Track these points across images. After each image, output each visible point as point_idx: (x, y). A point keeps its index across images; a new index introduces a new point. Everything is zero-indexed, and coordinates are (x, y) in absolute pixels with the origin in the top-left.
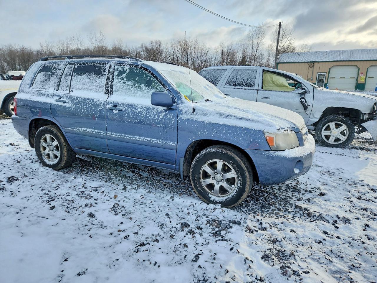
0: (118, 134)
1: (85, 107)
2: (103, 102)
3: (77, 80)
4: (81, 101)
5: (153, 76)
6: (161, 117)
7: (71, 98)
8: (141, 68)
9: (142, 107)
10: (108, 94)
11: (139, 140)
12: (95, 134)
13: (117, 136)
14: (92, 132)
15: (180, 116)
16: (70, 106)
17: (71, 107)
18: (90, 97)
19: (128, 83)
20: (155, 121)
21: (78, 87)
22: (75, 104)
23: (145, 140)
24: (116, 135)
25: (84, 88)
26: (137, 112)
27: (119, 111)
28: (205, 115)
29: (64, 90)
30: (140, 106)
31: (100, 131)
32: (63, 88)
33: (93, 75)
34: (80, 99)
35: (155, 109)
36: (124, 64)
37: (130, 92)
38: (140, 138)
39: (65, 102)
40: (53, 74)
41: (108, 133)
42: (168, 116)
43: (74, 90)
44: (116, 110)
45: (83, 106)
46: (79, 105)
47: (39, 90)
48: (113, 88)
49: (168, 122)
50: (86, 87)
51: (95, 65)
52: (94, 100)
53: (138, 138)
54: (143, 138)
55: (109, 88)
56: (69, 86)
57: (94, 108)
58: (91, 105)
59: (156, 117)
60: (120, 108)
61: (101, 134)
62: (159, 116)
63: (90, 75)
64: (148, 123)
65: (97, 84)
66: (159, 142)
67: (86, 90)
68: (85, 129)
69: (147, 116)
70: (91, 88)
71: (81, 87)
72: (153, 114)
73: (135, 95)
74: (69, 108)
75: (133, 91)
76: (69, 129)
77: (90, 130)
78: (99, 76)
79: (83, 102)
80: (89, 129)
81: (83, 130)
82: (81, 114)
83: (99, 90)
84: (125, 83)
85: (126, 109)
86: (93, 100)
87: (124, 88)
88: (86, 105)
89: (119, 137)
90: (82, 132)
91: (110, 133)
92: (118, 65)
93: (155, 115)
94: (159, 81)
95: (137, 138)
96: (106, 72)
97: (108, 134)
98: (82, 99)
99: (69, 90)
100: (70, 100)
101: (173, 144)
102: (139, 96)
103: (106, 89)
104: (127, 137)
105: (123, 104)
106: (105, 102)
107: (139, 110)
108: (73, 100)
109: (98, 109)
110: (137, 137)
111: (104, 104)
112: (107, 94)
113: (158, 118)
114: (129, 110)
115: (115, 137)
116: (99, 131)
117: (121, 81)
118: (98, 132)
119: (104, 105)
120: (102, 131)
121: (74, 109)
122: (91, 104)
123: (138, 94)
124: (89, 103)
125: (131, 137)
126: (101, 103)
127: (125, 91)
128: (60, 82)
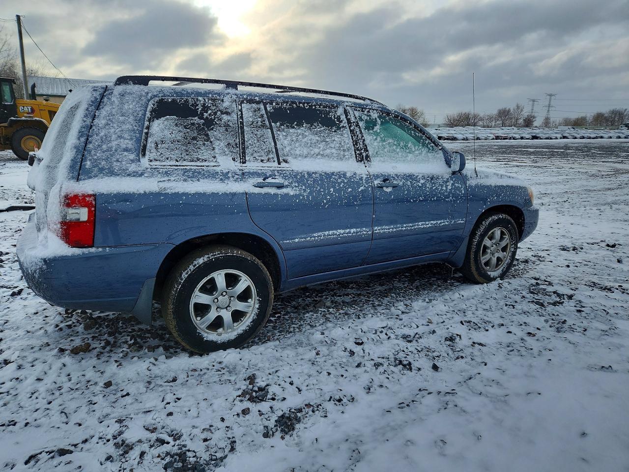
0: (392, 227)
1: (332, 190)
2: (365, 177)
3: (289, 138)
4: (322, 180)
5: (418, 130)
6: (449, 187)
7: (296, 176)
8: (396, 117)
9: (424, 178)
10: (363, 162)
11: (424, 228)
12: (353, 236)
13: (391, 230)
14: (346, 235)
15: (468, 183)
16: (298, 193)
17: (300, 195)
18: (336, 170)
19: (388, 141)
20: (444, 195)
21: (298, 152)
22: (309, 186)
23: (431, 225)
24: (389, 229)
25: (312, 153)
26: (420, 185)
27: (394, 187)
28: (487, 177)
29: (262, 161)
30: (420, 176)
31: (361, 228)
32: (259, 156)
33: (320, 128)
34: (318, 175)
35: (440, 177)
36: (368, 110)
37: (396, 155)
38: (422, 225)
39: (280, 187)
40: (210, 123)
41: (376, 228)
42: (457, 185)
43: (289, 159)
44: (387, 187)
45: (329, 189)
46: (319, 188)
47: (177, 163)
48: (367, 151)
49: (458, 192)
50: (316, 151)
51: (314, 107)
52: (348, 175)
53: (421, 225)
54: (427, 223)
55: (362, 151)
56: (274, 150)
57: (350, 190)
58: (343, 184)
59: (444, 188)
60: (395, 182)
61: (363, 234)
62: (447, 186)
63: (313, 127)
64: (435, 199)
65: (338, 145)
66: (447, 223)
67: (319, 157)
68: (331, 232)
69: (434, 188)
70: (328, 151)
71: (305, 152)
72: (440, 185)
73: (404, 161)
74: (296, 196)
75: (400, 154)
76: (297, 240)
77: (342, 231)
78: (333, 130)
79: (326, 180)
80: (339, 231)
81: (329, 235)
82: (325, 204)
83: (344, 156)
84: (384, 141)
85: (403, 183)
86: (345, 175)
87: (386, 150)
88: (334, 187)
89: (395, 230)
90: (327, 239)
91: (379, 228)
92: (359, 111)
93: (442, 186)
94: (427, 137)
95: (419, 225)
96: (343, 122)
97: (376, 230)
98: (321, 175)
99: (276, 159)
100: (295, 179)
101: (462, 222)
102: (410, 161)
103: (358, 152)
104: (405, 227)
105: (396, 175)
106: (367, 175)
107: (422, 181)
108: (299, 178)
109: (359, 190)
110: (420, 223)
111: (367, 180)
112: (361, 161)
113: (447, 188)
114: (409, 183)
115: (389, 232)
116: (359, 230)
117: (376, 139)
118: (357, 232)
119: (367, 182)
120: (364, 229)
121: (308, 197)
122: (344, 182)
123: (409, 158)
124: (339, 181)
125: (412, 226)
126: (361, 179)
127: (389, 154)
128: (243, 143)
